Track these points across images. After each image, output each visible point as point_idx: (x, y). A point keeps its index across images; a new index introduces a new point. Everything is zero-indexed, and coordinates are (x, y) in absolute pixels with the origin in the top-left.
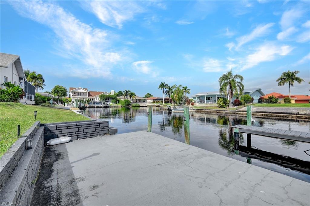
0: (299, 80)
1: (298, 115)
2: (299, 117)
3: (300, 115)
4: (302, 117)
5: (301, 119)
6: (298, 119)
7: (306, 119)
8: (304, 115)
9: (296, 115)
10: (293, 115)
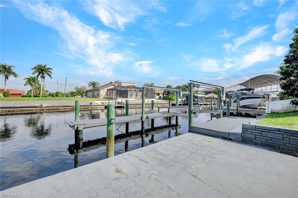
0: (15, 75)
1: (41, 108)
2: (42, 110)
3: (43, 107)
4: (44, 109)
5: (44, 111)
6: (41, 111)
7: (47, 110)
8: (46, 107)
9: (39, 108)
10: (37, 108)
